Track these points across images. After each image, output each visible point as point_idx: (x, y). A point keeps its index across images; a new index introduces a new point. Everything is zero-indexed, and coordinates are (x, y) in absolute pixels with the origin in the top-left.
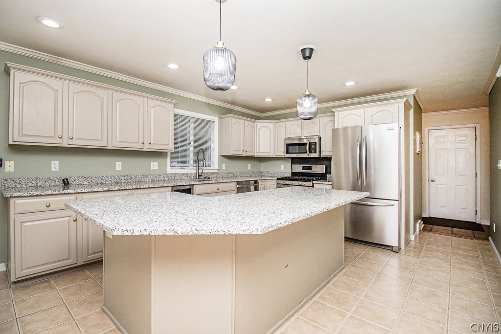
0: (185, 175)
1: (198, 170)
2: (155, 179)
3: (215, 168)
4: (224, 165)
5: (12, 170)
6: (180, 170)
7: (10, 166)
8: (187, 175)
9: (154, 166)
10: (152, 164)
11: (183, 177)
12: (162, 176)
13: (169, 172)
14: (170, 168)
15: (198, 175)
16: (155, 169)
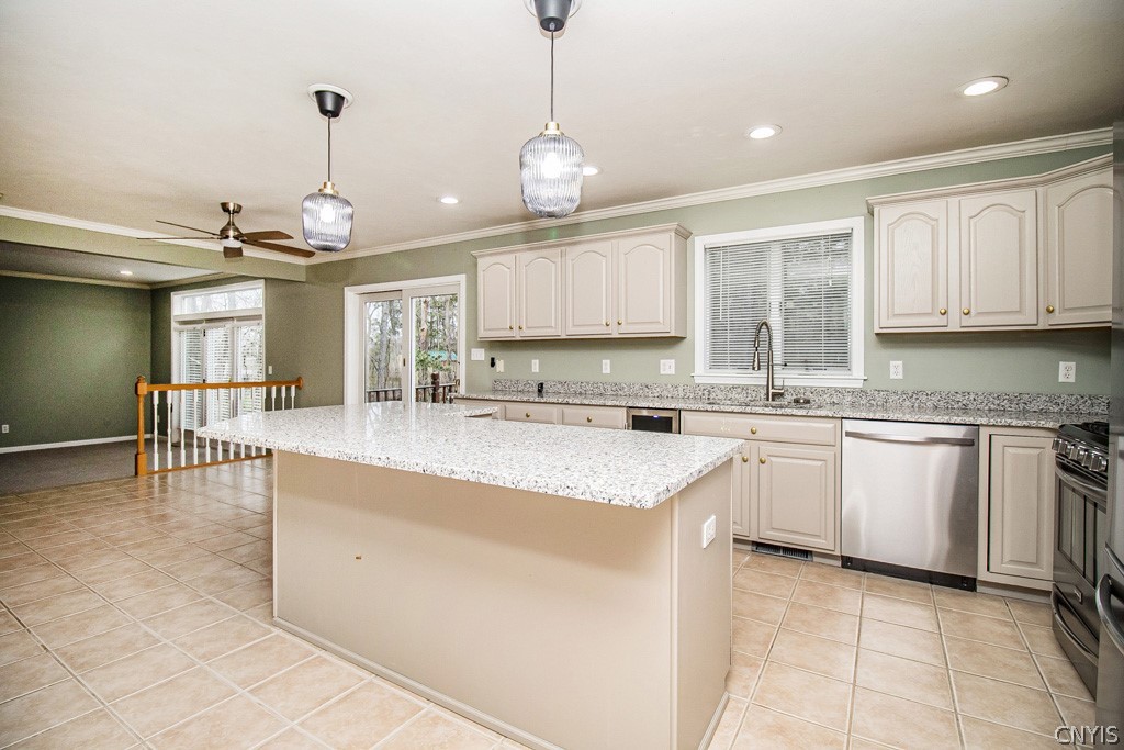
0: (739, 390)
1: (770, 378)
2: (665, 393)
3: (855, 375)
4: (897, 367)
5: (502, 371)
6: (730, 377)
7: (500, 365)
8: (745, 388)
9: (667, 365)
10: (662, 361)
11: (734, 395)
12: (680, 389)
13: (698, 381)
14: (703, 373)
15: (771, 391)
16: (668, 372)
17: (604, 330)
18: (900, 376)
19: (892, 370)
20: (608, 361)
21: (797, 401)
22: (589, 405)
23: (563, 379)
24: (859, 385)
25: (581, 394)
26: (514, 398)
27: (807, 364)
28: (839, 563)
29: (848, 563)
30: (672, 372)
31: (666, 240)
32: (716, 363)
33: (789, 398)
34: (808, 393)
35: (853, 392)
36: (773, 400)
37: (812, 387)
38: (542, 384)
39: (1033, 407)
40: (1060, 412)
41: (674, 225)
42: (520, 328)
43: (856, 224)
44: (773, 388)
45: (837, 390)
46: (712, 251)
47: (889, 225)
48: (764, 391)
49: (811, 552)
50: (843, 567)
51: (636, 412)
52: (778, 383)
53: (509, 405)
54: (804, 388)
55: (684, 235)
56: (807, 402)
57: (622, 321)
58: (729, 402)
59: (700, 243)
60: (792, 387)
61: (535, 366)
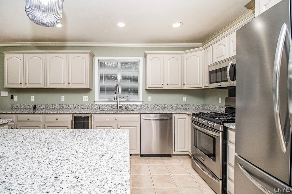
1: (118, 102)
2: (85, 107)
3: (140, 100)
4: (150, 98)
5: (16, 100)
6: (106, 101)
7: (16, 98)
8: (110, 105)
9: (86, 98)
10: (84, 97)
11: (107, 107)
12: (90, 106)
13: (96, 103)
14: (97, 100)
15: (118, 106)
16: (86, 100)
17: (63, 86)
18: (151, 101)
19: (149, 99)
20: (64, 97)
21: (126, 108)
22: (57, 114)
23: (45, 103)
24: (141, 103)
25: (52, 109)
26: (22, 112)
27: (127, 97)
28: (139, 156)
29: (142, 156)
30: (87, 100)
31: (87, 56)
32: (102, 97)
33: (124, 107)
34: (128, 106)
35: (140, 105)
36: (119, 108)
37: (129, 104)
38: (35, 106)
39: (178, 108)
40: (183, 109)
41: (89, 51)
42: (25, 84)
43: (141, 59)
44: (119, 105)
45: (136, 105)
46: (101, 62)
47: (150, 60)
48: (116, 106)
49: (132, 154)
50: (140, 157)
51: (75, 115)
52: (121, 103)
53: (19, 116)
54: (127, 104)
55: (92, 56)
56: (129, 108)
57: (70, 82)
58: (106, 110)
59: (97, 59)
60: (124, 104)
61: (32, 98)
